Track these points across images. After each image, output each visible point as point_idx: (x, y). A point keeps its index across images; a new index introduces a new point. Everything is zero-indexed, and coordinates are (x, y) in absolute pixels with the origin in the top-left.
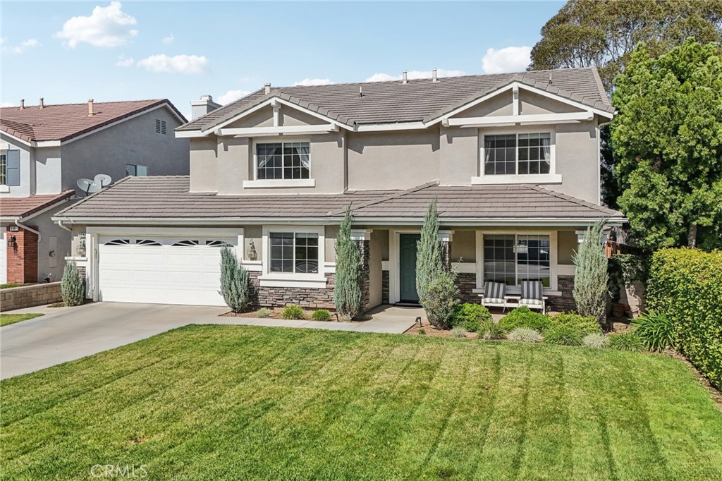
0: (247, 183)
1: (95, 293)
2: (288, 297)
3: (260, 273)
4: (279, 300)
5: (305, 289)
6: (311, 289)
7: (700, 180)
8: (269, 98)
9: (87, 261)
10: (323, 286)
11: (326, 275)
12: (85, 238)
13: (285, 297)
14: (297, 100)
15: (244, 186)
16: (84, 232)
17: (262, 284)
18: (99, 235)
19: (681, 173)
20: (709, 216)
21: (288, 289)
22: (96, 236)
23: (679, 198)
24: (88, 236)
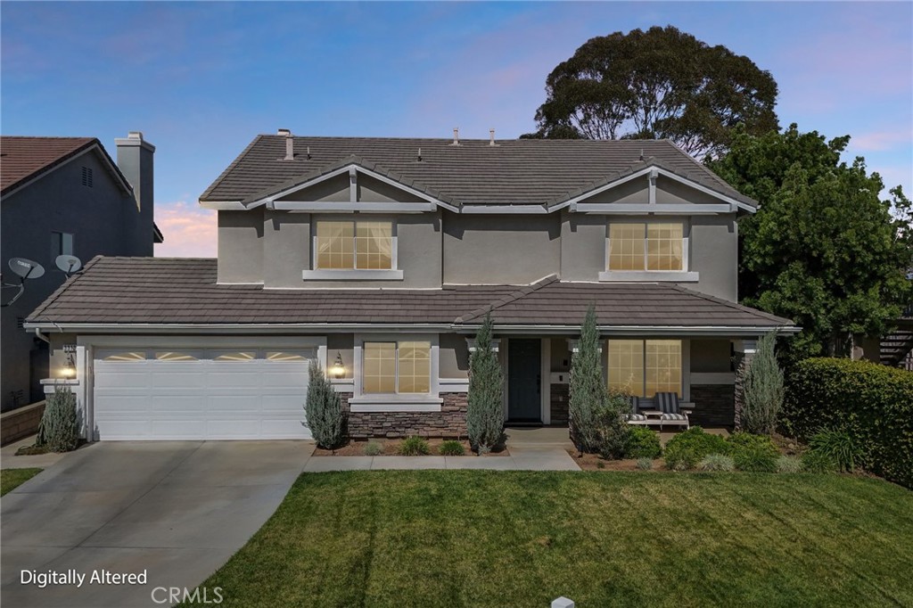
0: (306, 274)
1: (89, 430)
2: (390, 424)
3: (351, 394)
4: (377, 428)
5: (413, 413)
6: (421, 413)
7: (856, 286)
8: (346, 165)
9: (78, 384)
10: (438, 408)
11: (441, 395)
12: (75, 352)
13: (385, 424)
14: (385, 171)
15: (304, 278)
16: (74, 344)
17: (353, 409)
18: (93, 347)
19: (837, 277)
20: (862, 323)
21: (388, 414)
22: (90, 348)
23: (831, 303)
24: (80, 350)
